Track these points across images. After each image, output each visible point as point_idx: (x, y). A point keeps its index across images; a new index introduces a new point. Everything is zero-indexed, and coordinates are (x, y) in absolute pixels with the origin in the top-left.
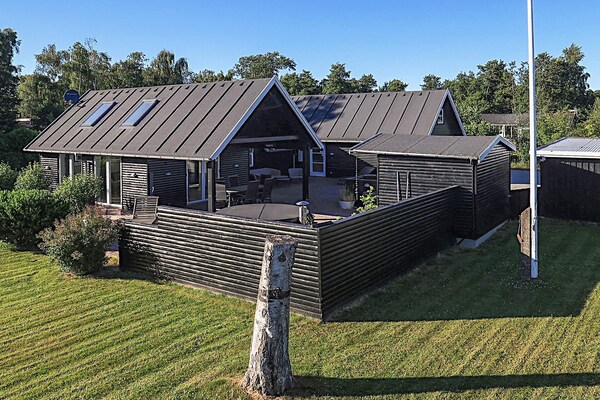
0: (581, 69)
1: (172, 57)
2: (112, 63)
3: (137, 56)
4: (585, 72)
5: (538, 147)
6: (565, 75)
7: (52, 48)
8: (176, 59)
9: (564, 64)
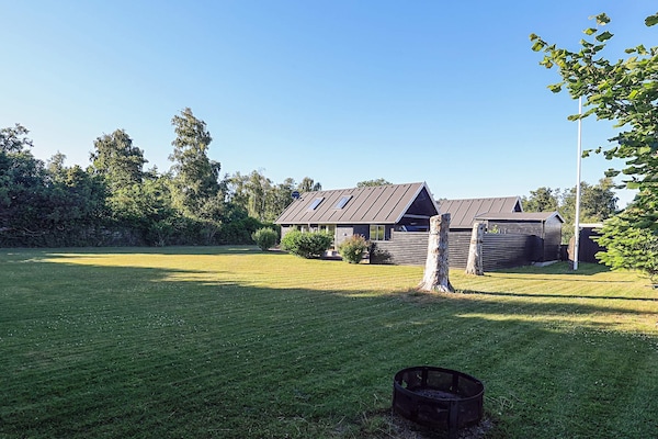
0: (612, 194)
1: (312, 182)
2: (272, 185)
3: (290, 180)
4: (615, 197)
5: (581, 221)
6: (598, 199)
7: (238, 173)
8: (315, 183)
9: (599, 191)
